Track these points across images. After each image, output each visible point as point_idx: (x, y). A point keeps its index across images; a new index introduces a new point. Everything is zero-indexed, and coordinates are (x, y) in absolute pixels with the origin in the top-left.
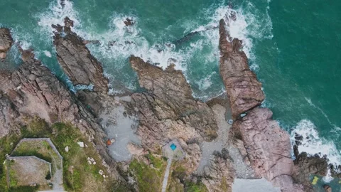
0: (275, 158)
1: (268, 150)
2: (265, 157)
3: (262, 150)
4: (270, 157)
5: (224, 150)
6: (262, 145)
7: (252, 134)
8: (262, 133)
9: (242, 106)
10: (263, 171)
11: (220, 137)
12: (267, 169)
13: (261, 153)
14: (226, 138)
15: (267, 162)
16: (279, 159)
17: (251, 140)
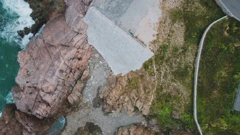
0: (55, 51)
1: (52, 65)
2: (62, 64)
3: (57, 73)
4: (58, 58)
5: (95, 106)
6: (51, 77)
7: (48, 99)
8: (39, 86)
9: (29, 130)
10: (81, 51)
11: (86, 120)
12: (74, 51)
13: (61, 71)
14: (82, 112)
15: (66, 57)
16: (52, 46)
17: (56, 92)
